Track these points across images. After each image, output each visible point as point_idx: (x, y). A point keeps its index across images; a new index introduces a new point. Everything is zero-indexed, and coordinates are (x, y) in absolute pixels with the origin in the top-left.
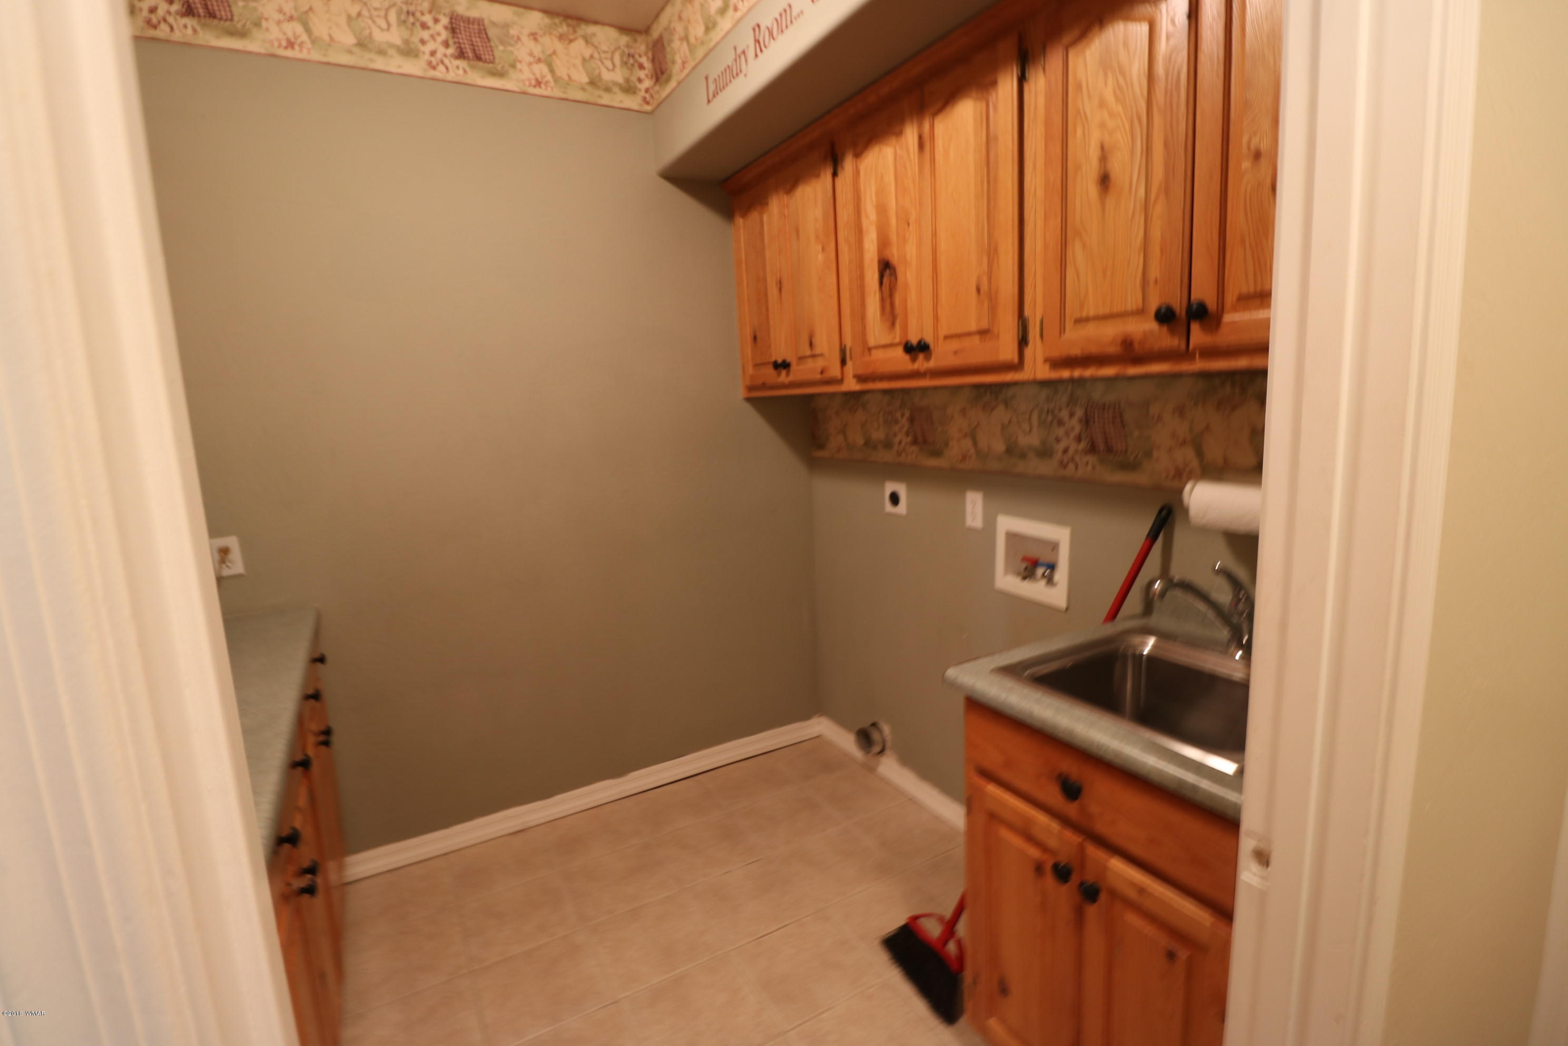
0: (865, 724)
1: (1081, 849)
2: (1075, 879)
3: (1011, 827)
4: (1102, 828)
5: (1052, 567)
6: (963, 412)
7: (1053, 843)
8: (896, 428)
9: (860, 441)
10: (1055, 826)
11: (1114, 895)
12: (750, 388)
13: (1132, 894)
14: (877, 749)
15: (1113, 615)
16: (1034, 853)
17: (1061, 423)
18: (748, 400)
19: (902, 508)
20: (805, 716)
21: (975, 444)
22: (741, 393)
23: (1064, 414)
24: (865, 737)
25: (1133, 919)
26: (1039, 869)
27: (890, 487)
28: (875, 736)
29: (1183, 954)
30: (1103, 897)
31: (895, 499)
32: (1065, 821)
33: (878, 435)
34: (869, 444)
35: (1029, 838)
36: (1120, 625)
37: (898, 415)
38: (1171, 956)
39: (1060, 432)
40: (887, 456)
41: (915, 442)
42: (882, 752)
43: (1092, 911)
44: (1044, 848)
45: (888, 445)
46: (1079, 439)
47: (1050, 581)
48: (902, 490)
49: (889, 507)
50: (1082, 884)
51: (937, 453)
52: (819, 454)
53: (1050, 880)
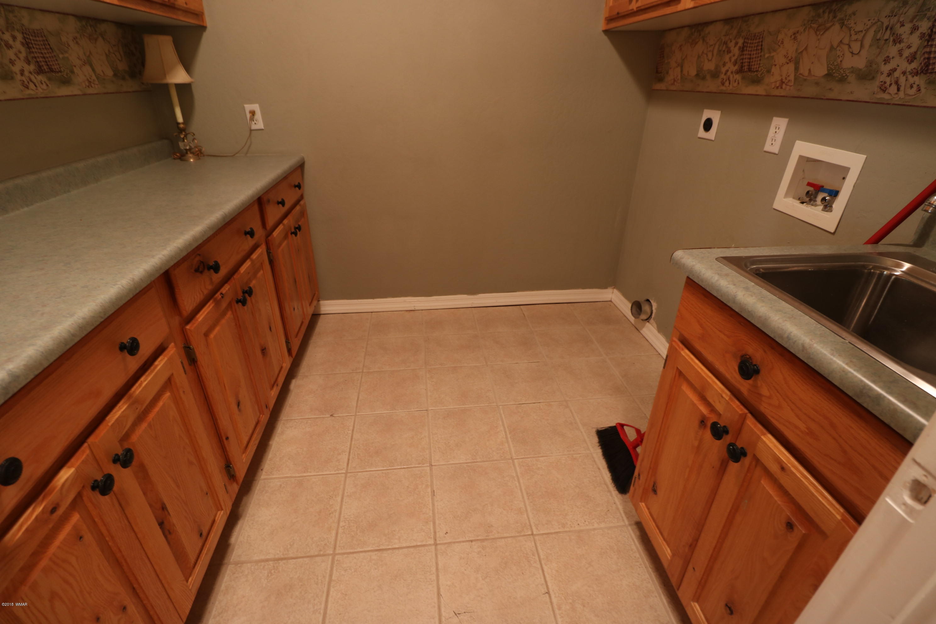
0: (641, 298)
1: (743, 418)
2: (728, 439)
3: (691, 385)
4: (765, 408)
5: (834, 194)
6: (794, 37)
7: (720, 407)
8: (727, 58)
9: (693, 72)
10: (727, 394)
11: (757, 461)
12: (610, 20)
13: (774, 468)
14: (643, 317)
15: (877, 239)
16: (703, 409)
17: (898, 40)
18: (606, 32)
19: (712, 134)
20: (603, 286)
21: (797, 69)
22: (601, 25)
23: (905, 31)
24: (637, 308)
25: (766, 485)
26: (703, 422)
27: (707, 114)
28: (646, 308)
29: (800, 530)
30: (746, 461)
31: (708, 125)
32: (736, 393)
33: (709, 66)
34: (701, 76)
35: (703, 399)
36: (882, 247)
37: (732, 45)
38: (790, 526)
39: (893, 50)
40: (711, 85)
41: (740, 71)
42: (648, 319)
43: (733, 467)
44: (712, 409)
45: (715, 75)
46: (912, 58)
47: (828, 207)
48: (715, 116)
49: (702, 133)
50: (730, 445)
51: (757, 81)
52: (658, 86)
53: (708, 434)
